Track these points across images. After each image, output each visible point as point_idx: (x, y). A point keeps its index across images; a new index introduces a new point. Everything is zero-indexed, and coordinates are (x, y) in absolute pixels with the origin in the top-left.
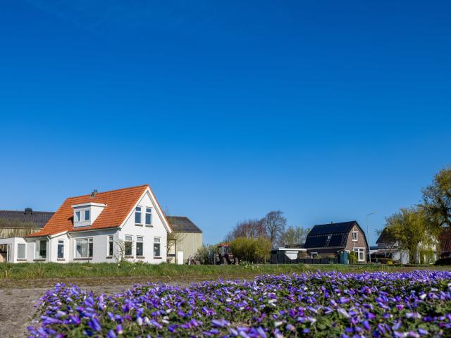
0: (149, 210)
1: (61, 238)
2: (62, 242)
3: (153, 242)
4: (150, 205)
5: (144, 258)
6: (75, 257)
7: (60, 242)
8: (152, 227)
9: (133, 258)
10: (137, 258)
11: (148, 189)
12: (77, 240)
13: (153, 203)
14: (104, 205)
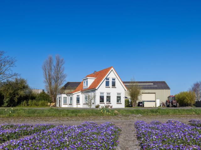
0: (114, 79)
1: (78, 94)
2: (79, 96)
3: (116, 95)
4: (114, 77)
5: (111, 103)
6: (84, 103)
7: (77, 96)
8: (116, 88)
9: (104, 103)
10: (107, 103)
11: (112, 69)
12: (84, 95)
13: (116, 76)
14: (94, 78)
